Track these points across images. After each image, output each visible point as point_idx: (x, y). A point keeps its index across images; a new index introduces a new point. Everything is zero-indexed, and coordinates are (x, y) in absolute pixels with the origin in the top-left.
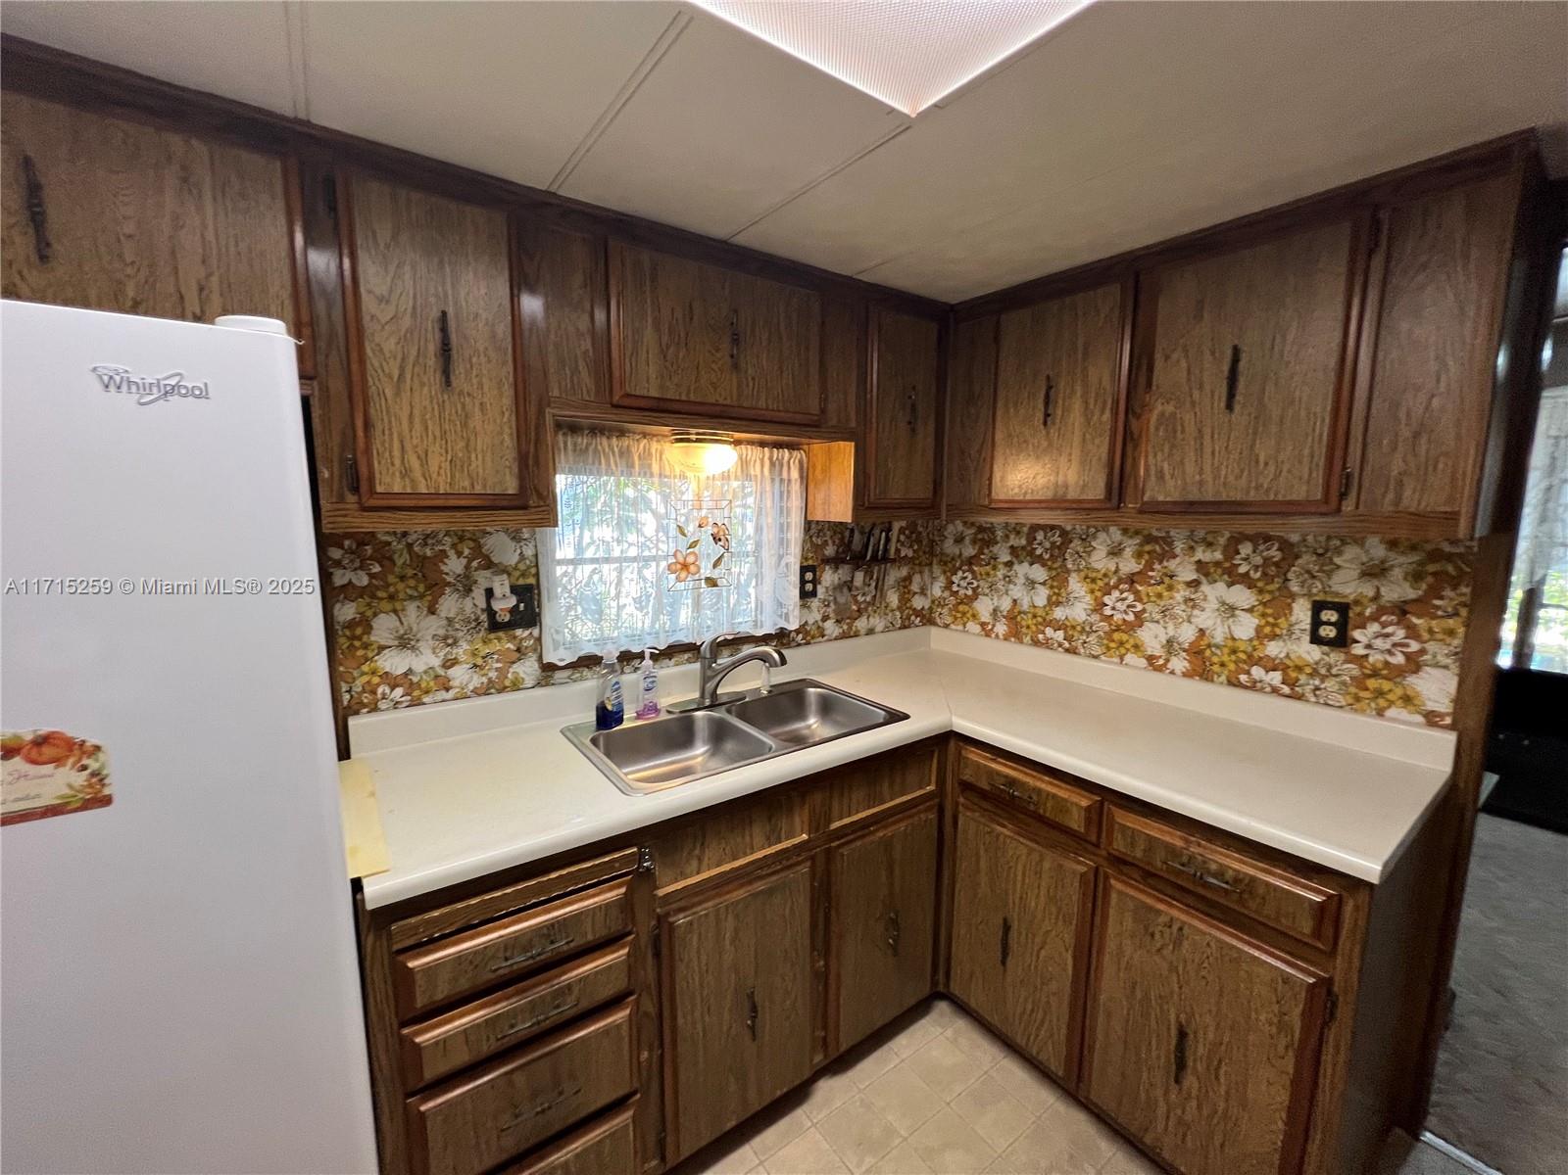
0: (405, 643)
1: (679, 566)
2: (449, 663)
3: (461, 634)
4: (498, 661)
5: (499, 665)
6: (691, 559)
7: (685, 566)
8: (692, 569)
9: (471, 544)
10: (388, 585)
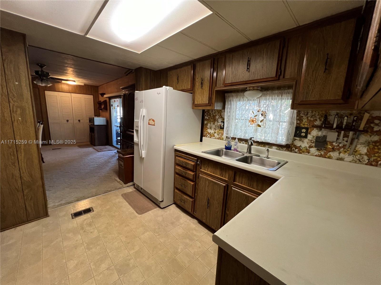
0: (211, 128)
1: (251, 121)
2: (215, 133)
3: (217, 128)
4: (221, 134)
5: (221, 135)
6: (254, 119)
7: (253, 121)
8: (255, 122)
9: (220, 114)
10: (210, 119)
